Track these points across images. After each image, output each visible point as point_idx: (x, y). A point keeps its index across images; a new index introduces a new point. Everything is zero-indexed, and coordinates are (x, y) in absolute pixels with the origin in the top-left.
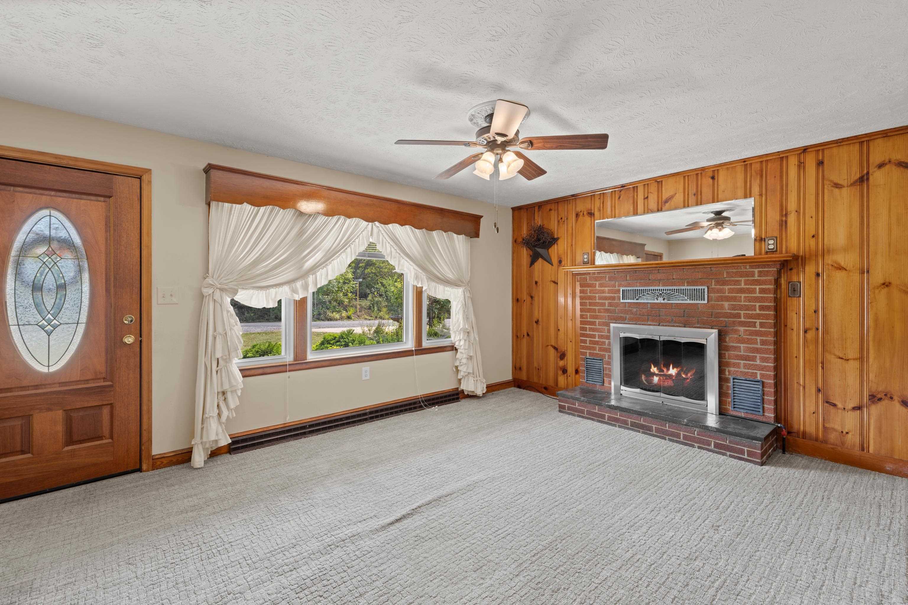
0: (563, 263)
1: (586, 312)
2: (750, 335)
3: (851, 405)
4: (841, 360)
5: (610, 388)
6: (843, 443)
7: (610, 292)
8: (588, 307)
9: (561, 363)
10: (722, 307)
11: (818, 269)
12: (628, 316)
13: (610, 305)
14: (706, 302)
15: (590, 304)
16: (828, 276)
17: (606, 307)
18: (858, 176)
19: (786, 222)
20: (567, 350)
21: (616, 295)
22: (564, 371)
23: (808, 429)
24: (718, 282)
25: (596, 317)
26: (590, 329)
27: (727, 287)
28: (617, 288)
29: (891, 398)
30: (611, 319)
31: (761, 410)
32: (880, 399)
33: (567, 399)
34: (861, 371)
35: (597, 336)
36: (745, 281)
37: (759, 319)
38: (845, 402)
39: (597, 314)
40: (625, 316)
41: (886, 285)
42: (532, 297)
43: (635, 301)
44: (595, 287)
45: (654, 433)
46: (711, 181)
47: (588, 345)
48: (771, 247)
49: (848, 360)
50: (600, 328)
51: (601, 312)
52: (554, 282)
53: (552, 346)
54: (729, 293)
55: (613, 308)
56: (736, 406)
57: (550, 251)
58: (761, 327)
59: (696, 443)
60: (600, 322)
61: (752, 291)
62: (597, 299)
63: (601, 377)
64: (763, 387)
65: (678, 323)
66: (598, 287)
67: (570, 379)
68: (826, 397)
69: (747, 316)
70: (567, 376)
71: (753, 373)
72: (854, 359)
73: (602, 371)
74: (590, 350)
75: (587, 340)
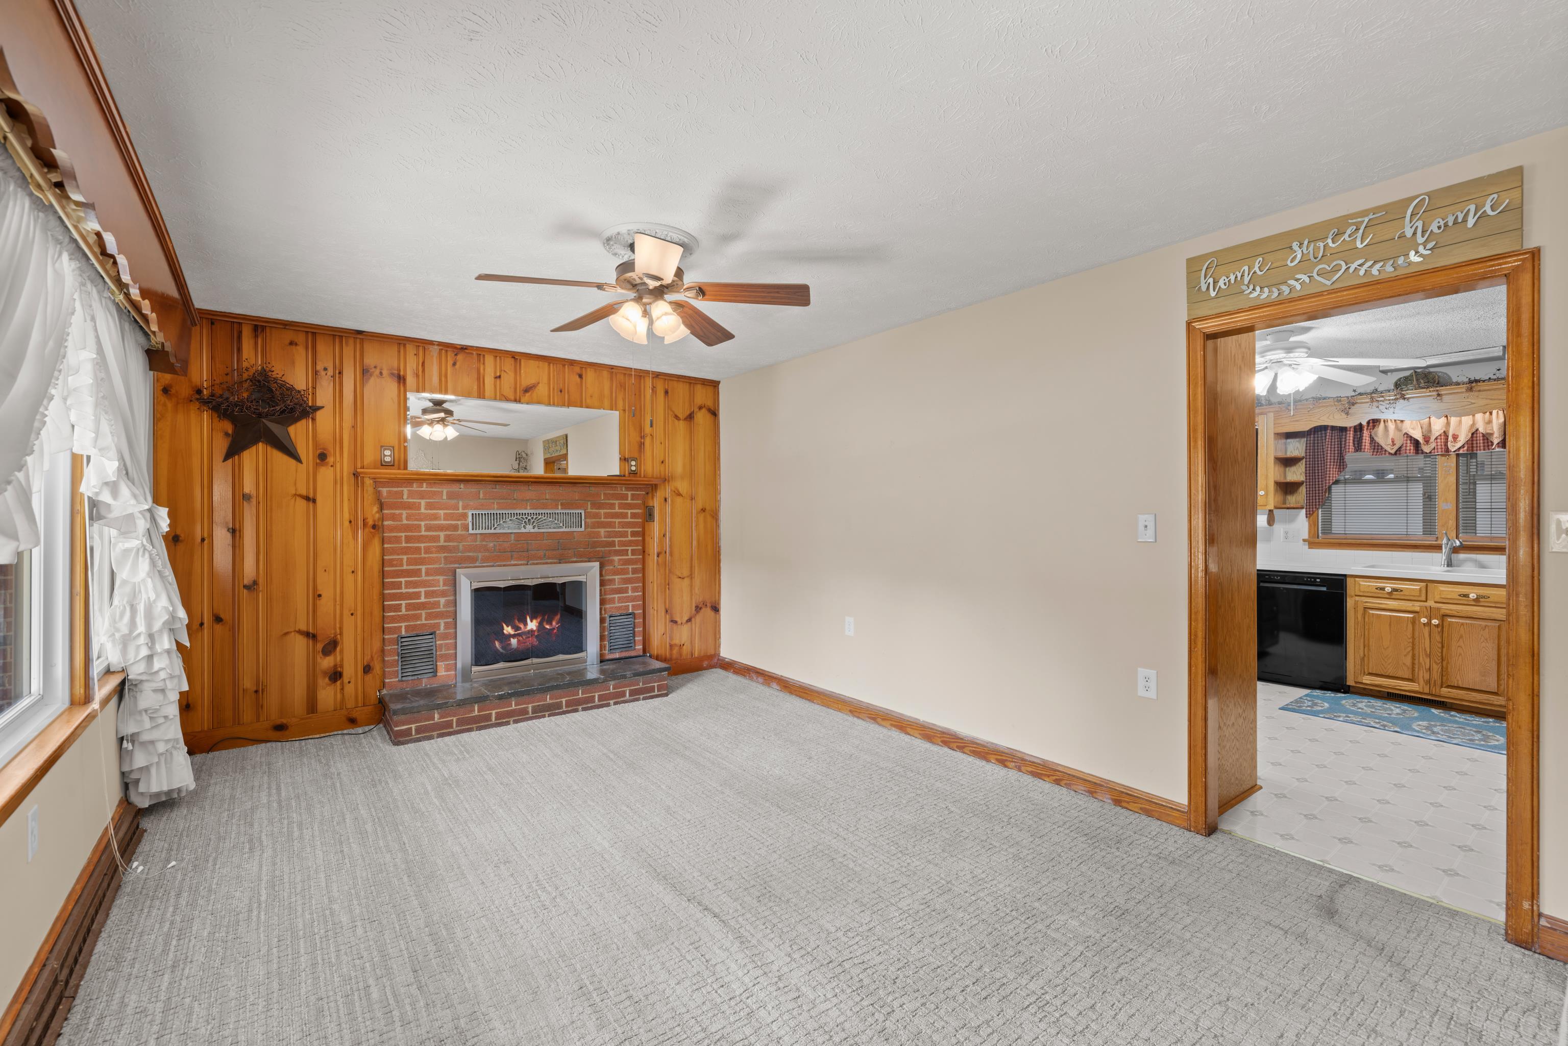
0: (330, 460)
1: (398, 554)
2: (622, 565)
3: (686, 618)
4: (679, 579)
5: (452, 676)
6: (681, 655)
7: (447, 517)
8: (404, 545)
9: (327, 663)
10: (598, 535)
11: (666, 494)
12: (480, 555)
13: (448, 538)
14: (583, 529)
15: (408, 539)
16: (672, 501)
17: (442, 543)
18: (688, 413)
19: (643, 444)
20: (341, 634)
21: (459, 523)
22: (336, 675)
23: (659, 652)
24: (594, 505)
25: (422, 562)
26: (408, 584)
27: (602, 511)
28: (461, 511)
29: (706, 605)
30: (451, 563)
31: (632, 645)
32: (701, 608)
33: (413, 715)
34: (691, 586)
35: (423, 594)
36: (620, 504)
37: (630, 546)
38: (682, 617)
39: (423, 555)
40: (475, 554)
41: (703, 510)
43: (492, 531)
44: (419, 508)
46: (578, 379)
47: (403, 612)
48: (633, 468)
49: (683, 578)
50: (429, 580)
51: (431, 553)
52: (307, 499)
53: (300, 632)
54: (604, 518)
55: (455, 544)
56: (612, 648)
57: (292, 429)
58: (632, 555)
59: (612, 699)
60: (431, 569)
61: (625, 516)
62: (423, 529)
63: (431, 663)
64: (635, 619)
65: (552, 558)
66: (426, 509)
67: (350, 689)
68: (671, 616)
69: (622, 544)
70: (342, 684)
71: (626, 606)
72: (688, 577)
73: (434, 653)
74: (408, 621)
75: (401, 604)
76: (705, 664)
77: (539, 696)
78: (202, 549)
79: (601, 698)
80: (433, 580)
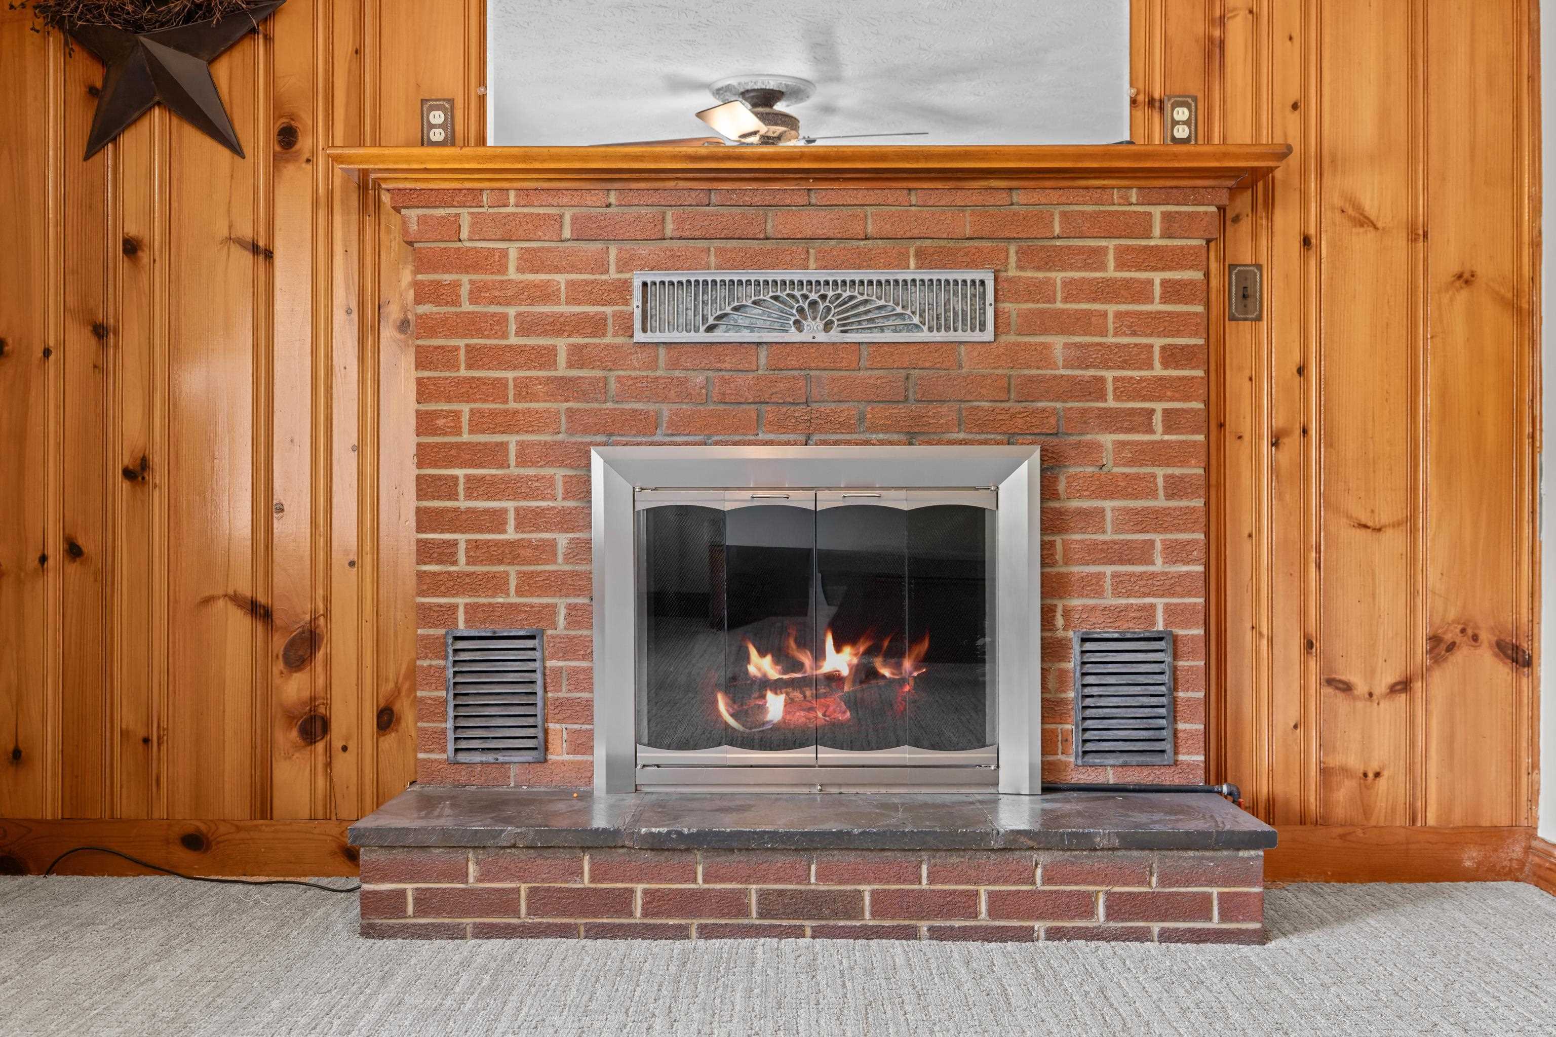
0: (305, 143)
1: (449, 400)
2: (1131, 462)
3: (1388, 677)
4: (1361, 533)
5: (587, 772)
6: (1367, 811)
7: (576, 293)
8: (463, 372)
9: (295, 686)
10: (1043, 355)
11: (1306, 222)
12: (666, 410)
13: (578, 357)
14: (988, 335)
15: (475, 357)
16: (1331, 246)
17: (562, 371)
19: (1222, 43)
20: (327, 614)
21: (608, 310)
22: (314, 725)
24: (1027, 258)
25: (507, 422)
26: (475, 487)
27: (1058, 276)
28: (613, 275)
29: (1475, 638)
30: (586, 431)
31: (1167, 746)
32: (1451, 647)
33: (416, 856)
34: (1411, 559)
35: (511, 516)
36: (1121, 252)
37: (1160, 399)
38: (1373, 672)
39: (512, 405)
40: (651, 407)
41: (1465, 279)
42: (100, 331)
43: (702, 336)
44: (503, 268)
45: (868, 920)
47: (462, 565)
48: (1182, 132)
49: (1379, 530)
50: (528, 478)
51: (533, 397)
52: (255, 249)
53: (236, 599)
54: (1065, 300)
55: (597, 373)
56: (1089, 747)
57: (222, 70)
58: (1168, 429)
59: (1041, 917)
60: (532, 444)
61: (1141, 292)
62: (513, 327)
63: (530, 721)
64: (1175, 657)
65: (885, 429)
66: (520, 270)
67: (345, 765)
68: (1327, 665)
69: (1125, 389)
70: (329, 749)
71: (1142, 608)
72: (1396, 525)
73: (540, 693)
74: (474, 592)
75: (455, 543)
76: (1470, 858)
77: (781, 860)
78: (45, 373)
79: (998, 905)
80: (538, 478)
